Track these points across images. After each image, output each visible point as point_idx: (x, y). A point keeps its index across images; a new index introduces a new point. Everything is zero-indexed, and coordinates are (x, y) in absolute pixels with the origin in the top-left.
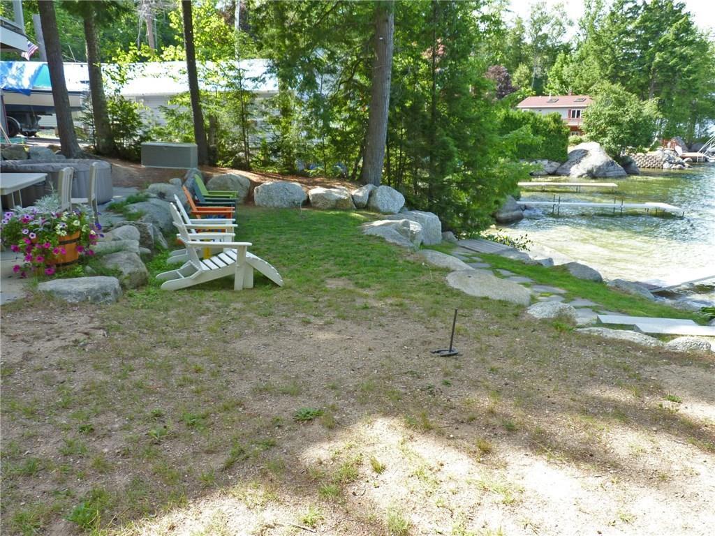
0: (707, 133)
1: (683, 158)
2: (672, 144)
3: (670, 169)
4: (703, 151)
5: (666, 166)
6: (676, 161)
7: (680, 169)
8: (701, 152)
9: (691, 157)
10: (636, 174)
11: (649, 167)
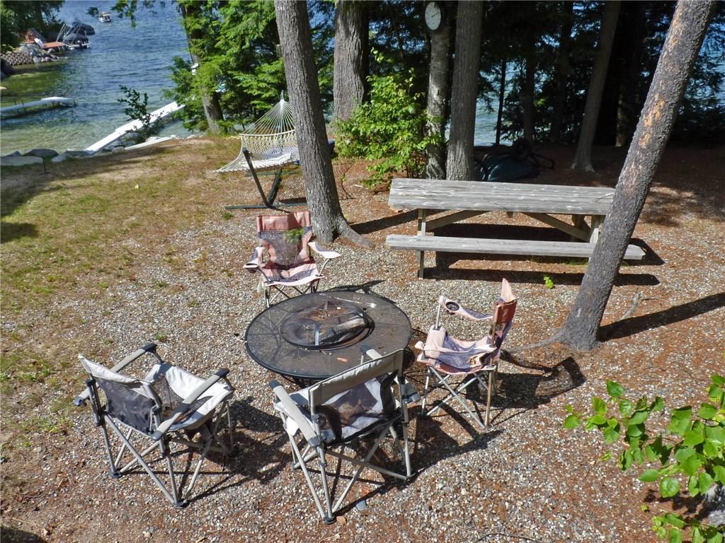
0: (56, 21)
1: (46, 49)
2: (30, 36)
3: (40, 62)
4: (61, 40)
5: (35, 59)
6: (43, 54)
7: (50, 61)
8: (59, 41)
9: (53, 48)
10: (14, 72)
11: (21, 64)
